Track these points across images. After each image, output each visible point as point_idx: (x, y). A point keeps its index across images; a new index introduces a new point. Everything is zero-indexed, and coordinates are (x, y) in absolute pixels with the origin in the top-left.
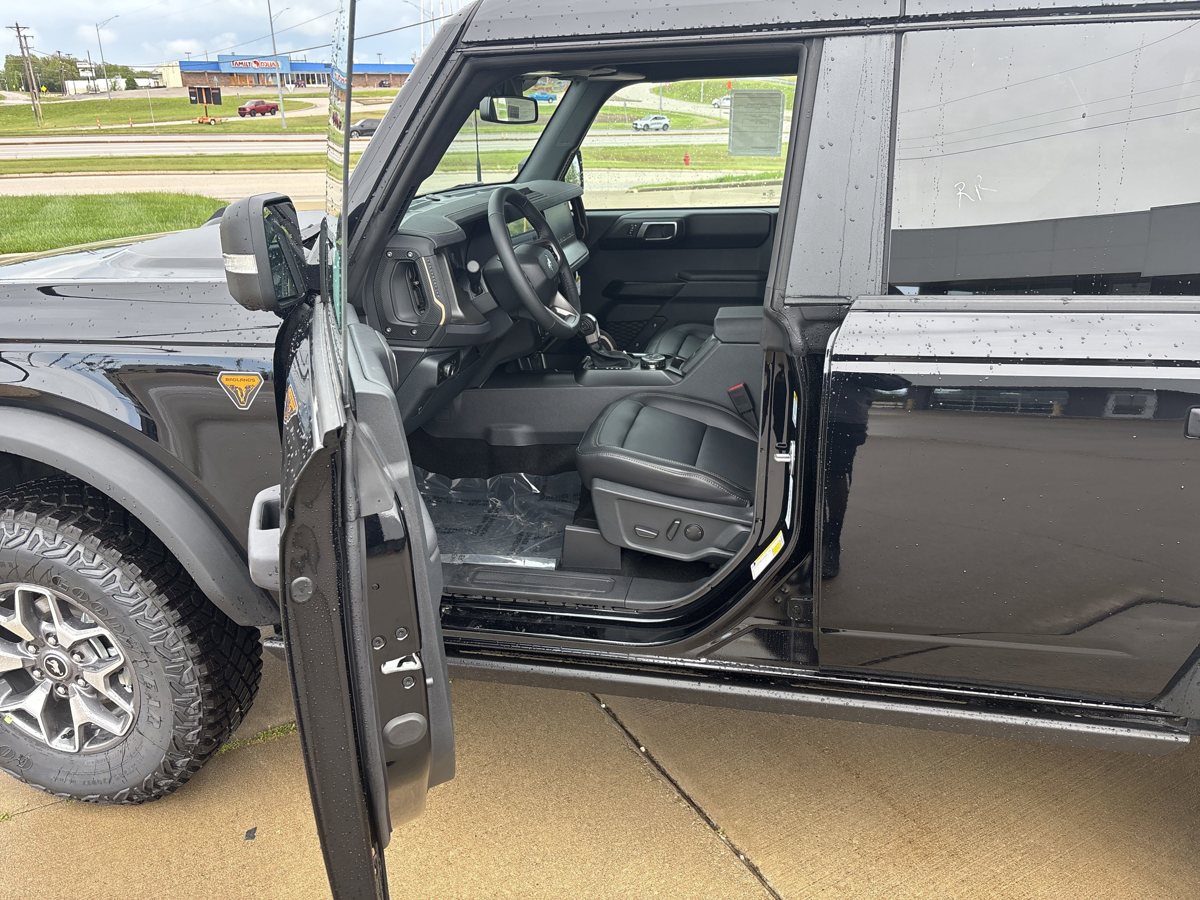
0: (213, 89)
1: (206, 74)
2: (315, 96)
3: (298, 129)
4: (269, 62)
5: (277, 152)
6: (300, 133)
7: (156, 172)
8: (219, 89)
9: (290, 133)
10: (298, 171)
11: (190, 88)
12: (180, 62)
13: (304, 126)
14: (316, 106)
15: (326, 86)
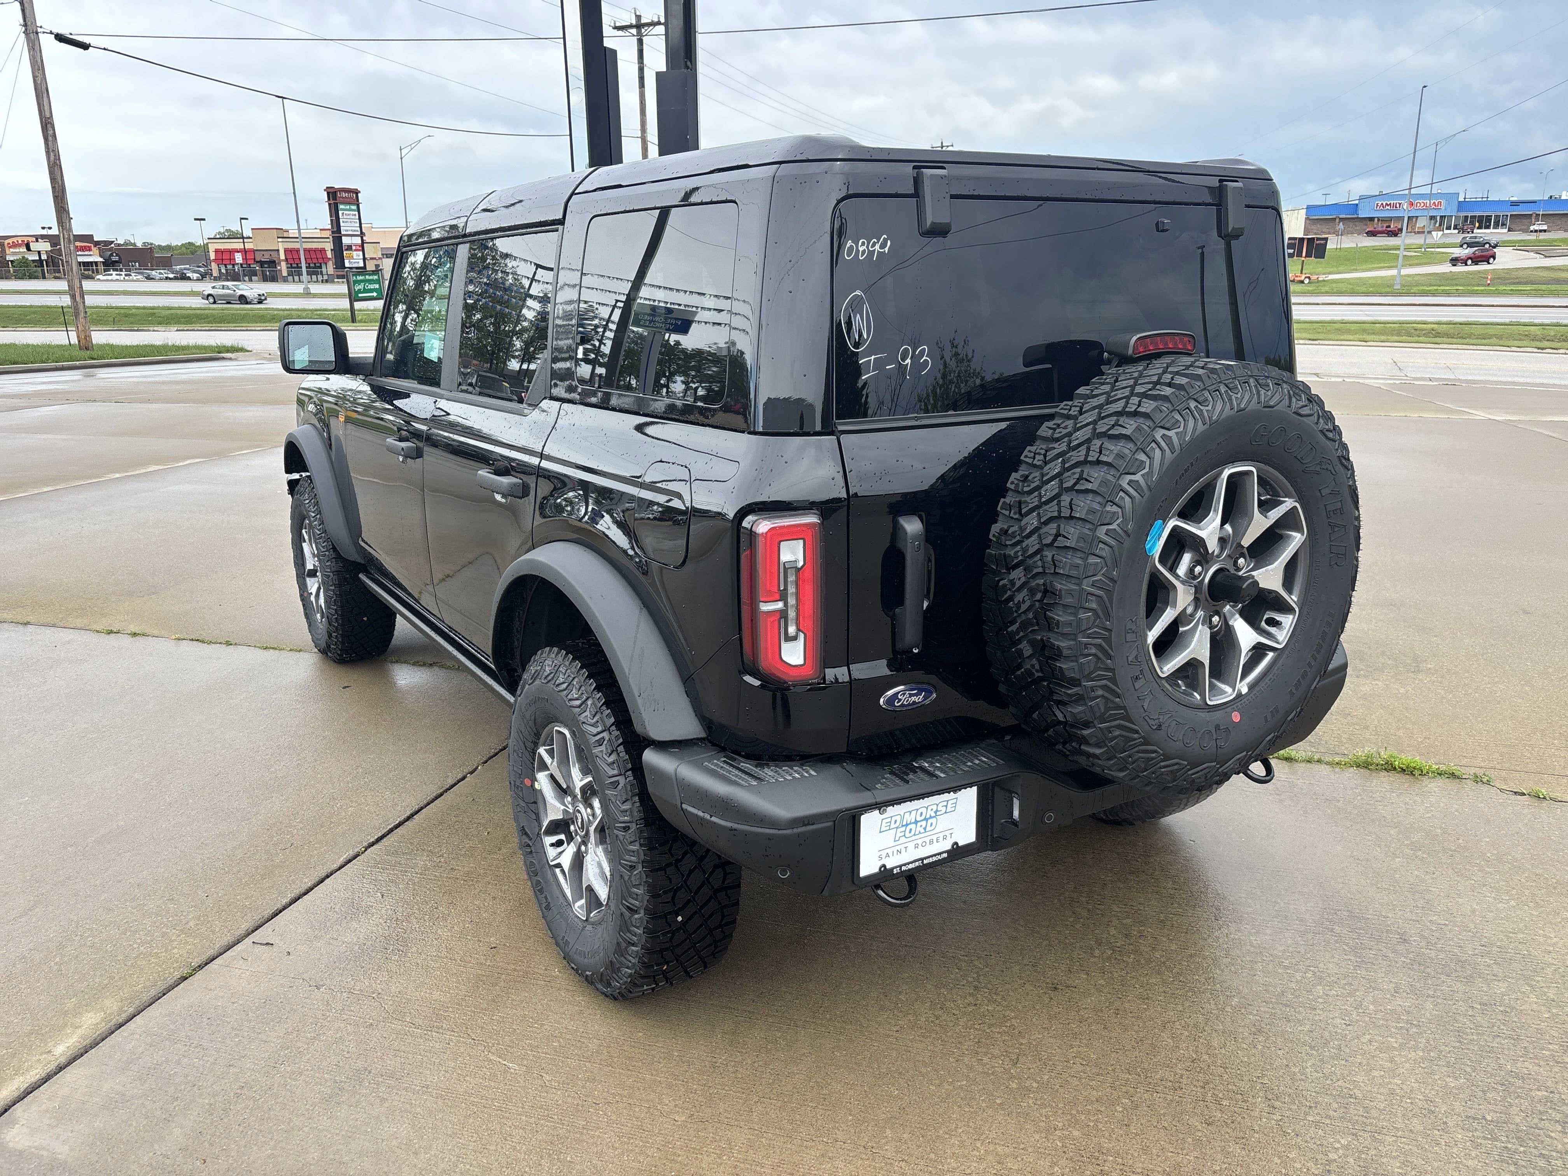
1: (1338, 220)
3: (1415, 289)
4: (1430, 202)
15: (1505, 231)
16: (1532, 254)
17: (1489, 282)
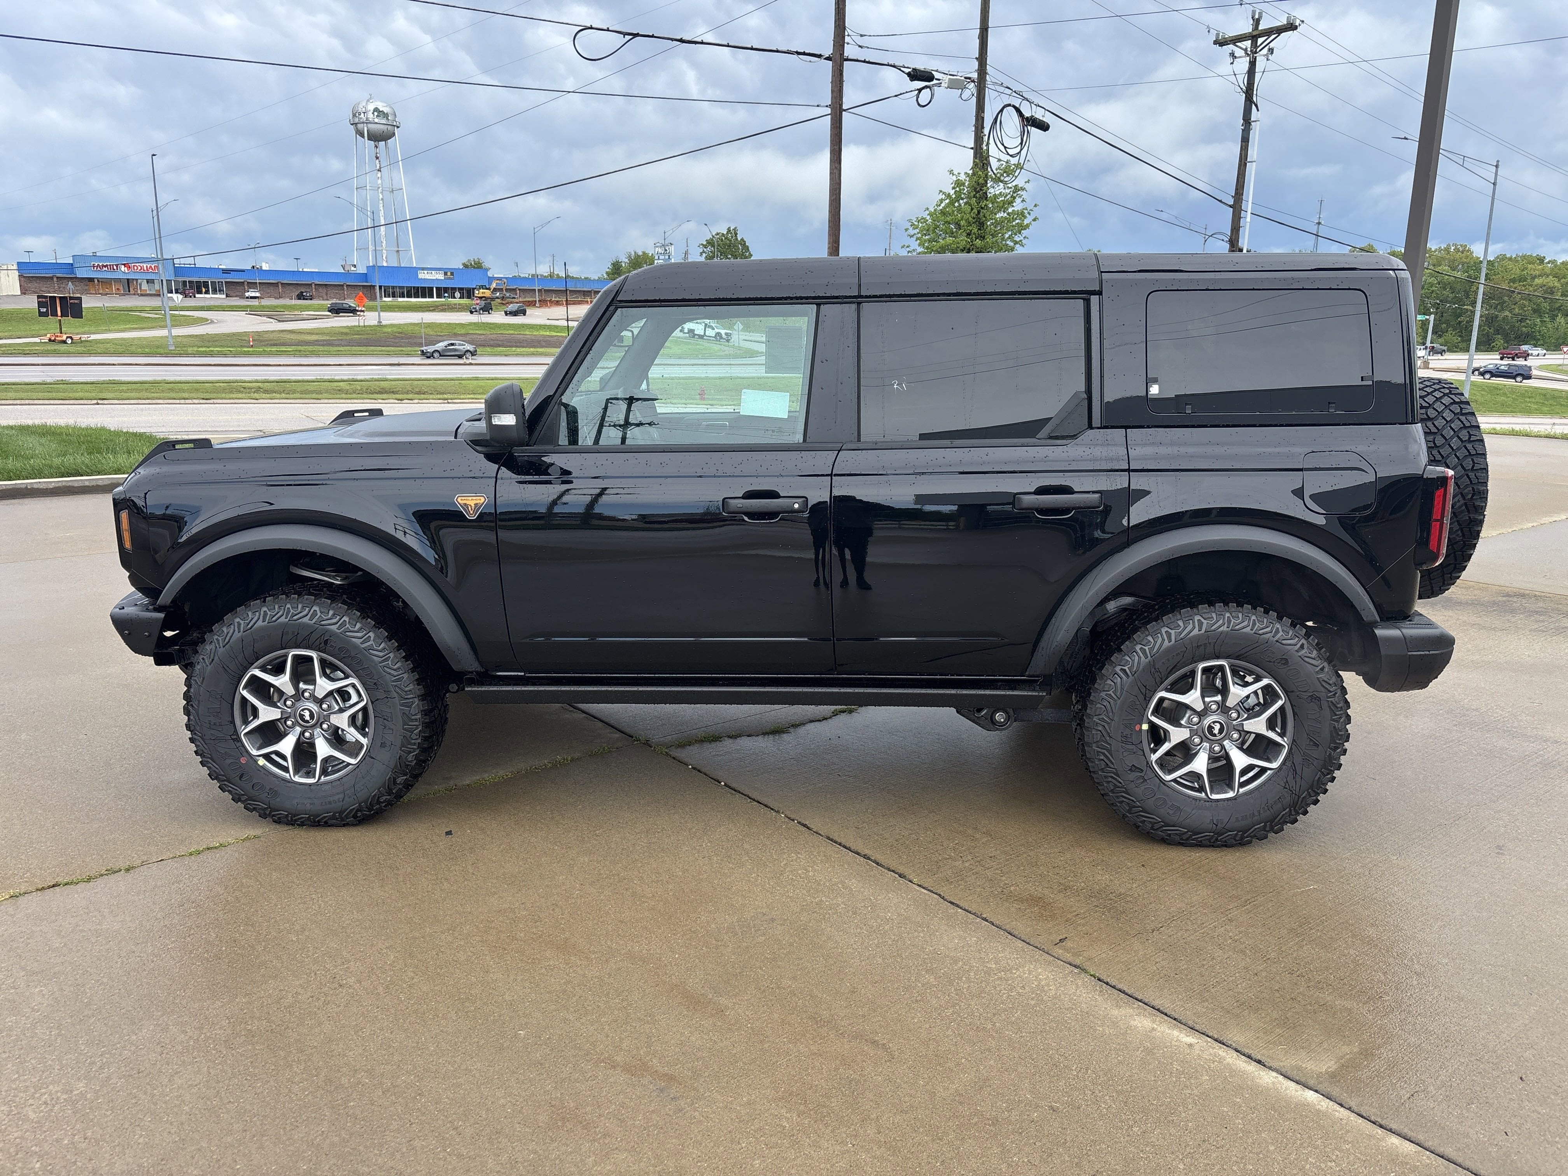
0: (71, 298)
1: (55, 279)
2: (209, 309)
3: (190, 350)
4: (145, 266)
5: (167, 378)
6: (194, 355)
7: (18, 402)
8: (80, 299)
9: (180, 355)
10: (211, 401)
11: (39, 297)
12: (19, 263)
13: (199, 347)
14: (212, 322)
15: (224, 296)
16: (265, 318)
17: (251, 344)
